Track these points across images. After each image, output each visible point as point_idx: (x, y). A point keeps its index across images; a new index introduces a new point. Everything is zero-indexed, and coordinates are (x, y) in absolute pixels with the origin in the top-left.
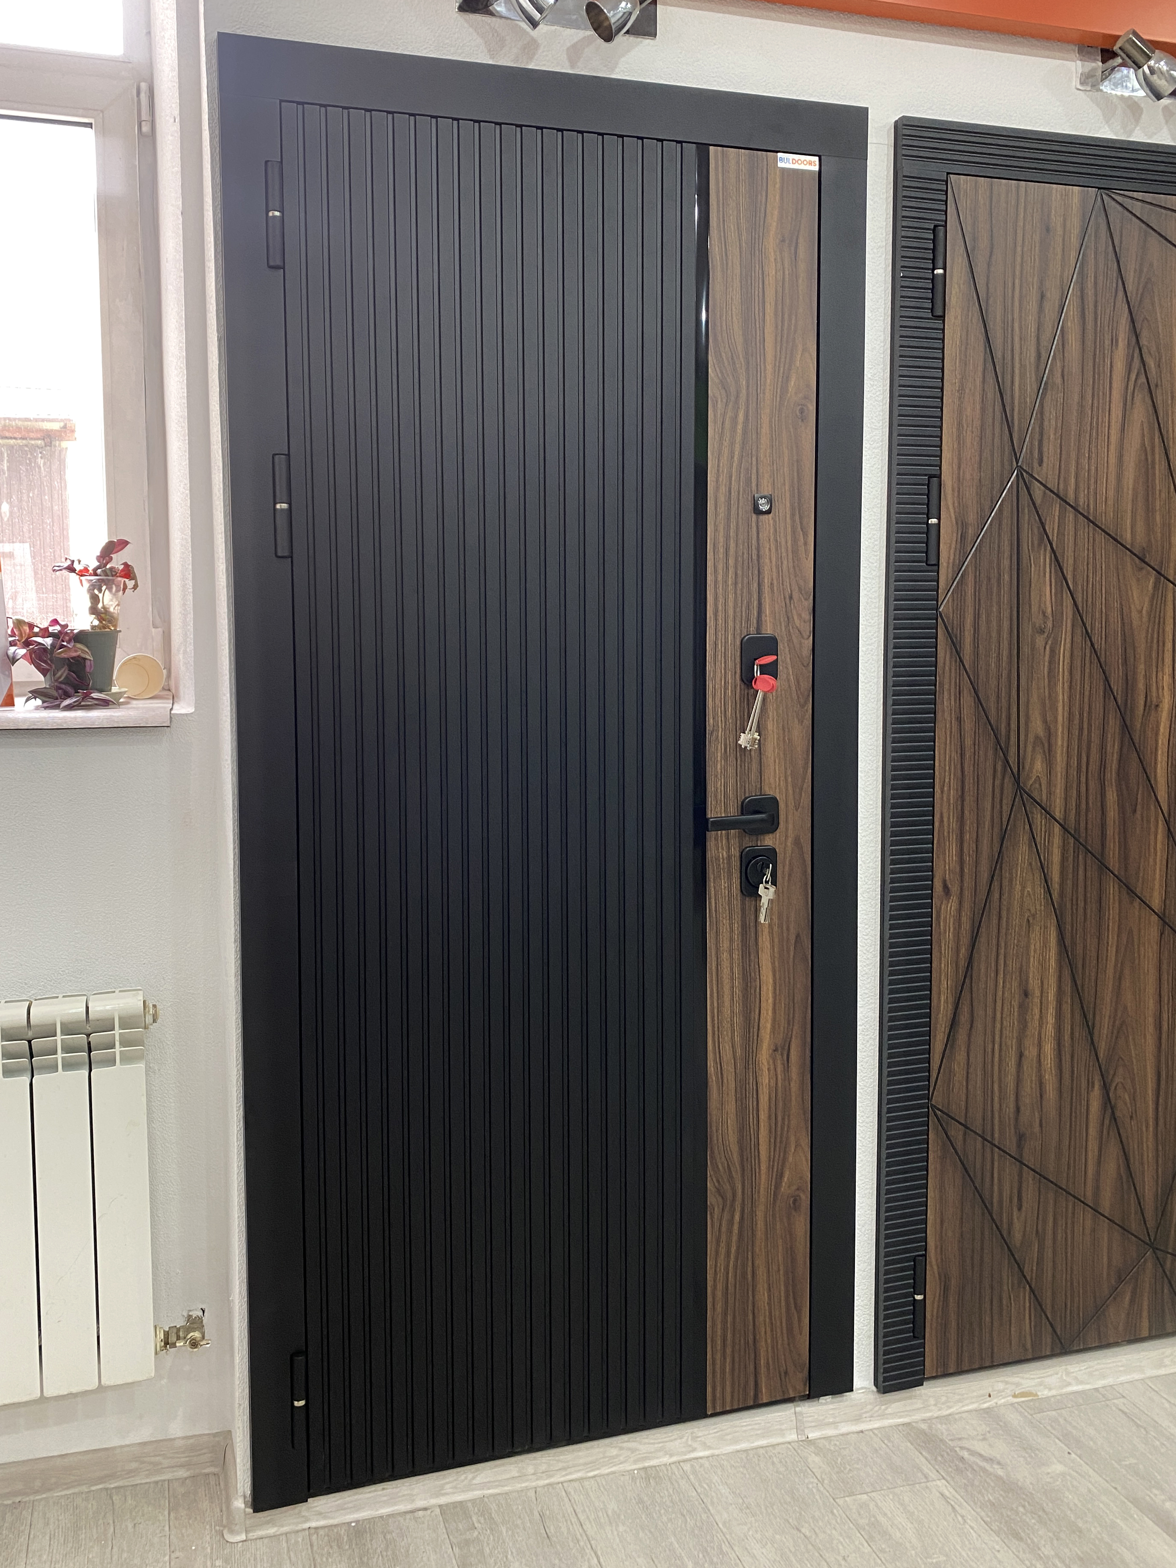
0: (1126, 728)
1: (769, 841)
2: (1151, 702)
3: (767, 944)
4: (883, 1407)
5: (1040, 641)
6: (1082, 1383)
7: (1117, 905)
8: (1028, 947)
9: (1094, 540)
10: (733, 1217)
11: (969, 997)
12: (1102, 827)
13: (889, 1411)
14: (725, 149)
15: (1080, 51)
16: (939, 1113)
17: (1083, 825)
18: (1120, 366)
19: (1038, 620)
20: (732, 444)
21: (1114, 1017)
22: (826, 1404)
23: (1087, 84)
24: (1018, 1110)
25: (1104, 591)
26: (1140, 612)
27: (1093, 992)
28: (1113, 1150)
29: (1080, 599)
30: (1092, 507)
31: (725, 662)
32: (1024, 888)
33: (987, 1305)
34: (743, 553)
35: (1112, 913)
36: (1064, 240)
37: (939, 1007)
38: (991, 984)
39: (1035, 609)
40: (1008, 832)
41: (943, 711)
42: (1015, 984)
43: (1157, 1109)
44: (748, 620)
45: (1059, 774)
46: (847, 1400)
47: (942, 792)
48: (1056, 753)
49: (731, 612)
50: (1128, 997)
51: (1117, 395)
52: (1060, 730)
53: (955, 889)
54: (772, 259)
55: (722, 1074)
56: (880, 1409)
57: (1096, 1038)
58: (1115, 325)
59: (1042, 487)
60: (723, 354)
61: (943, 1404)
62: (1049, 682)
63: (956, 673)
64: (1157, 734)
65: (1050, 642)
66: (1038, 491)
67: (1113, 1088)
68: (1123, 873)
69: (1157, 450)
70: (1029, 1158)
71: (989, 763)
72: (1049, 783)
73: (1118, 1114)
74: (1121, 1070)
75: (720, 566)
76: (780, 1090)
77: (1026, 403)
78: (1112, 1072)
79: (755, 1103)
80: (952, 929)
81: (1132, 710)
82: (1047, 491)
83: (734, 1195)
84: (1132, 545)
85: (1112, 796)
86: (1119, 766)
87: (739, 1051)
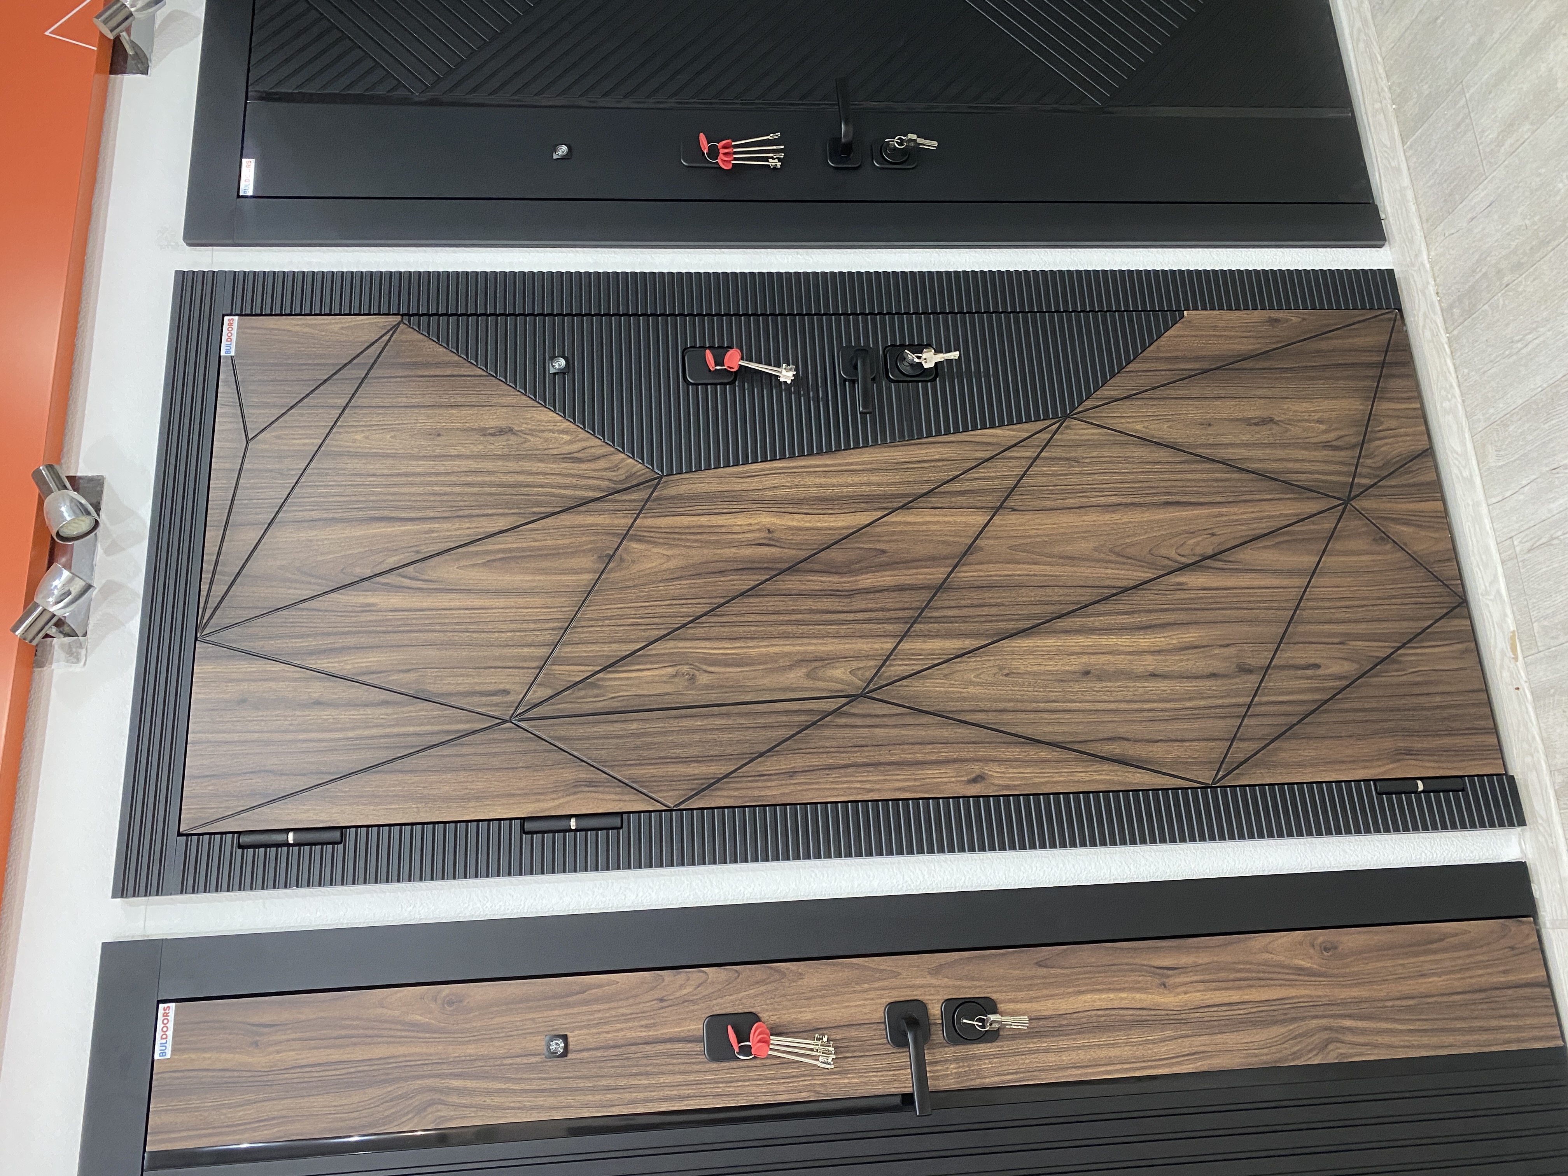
0: (793, 568)
1: (935, 1010)
2: (765, 538)
3: (1049, 1003)
4: (1540, 821)
5: (703, 679)
6: (1495, 576)
7: (984, 567)
8: (1035, 674)
9: (591, 620)
10: (1349, 1029)
11: (1094, 745)
12: (902, 590)
13: (1543, 813)
14: (149, 1131)
15: (41, 665)
16: (1221, 774)
17: (900, 614)
18: (396, 600)
19: (681, 684)
20: (489, 1092)
21: (1106, 562)
22: (1541, 892)
23: (79, 654)
24: (1213, 675)
25: (647, 604)
26: (669, 558)
27: (1080, 591)
28: (1247, 555)
29: (657, 632)
30: (555, 625)
31: (737, 1081)
32: (972, 683)
33: (1422, 700)
34: (612, 1067)
35: (995, 572)
36: (255, 681)
37: (1109, 781)
38: (1079, 717)
39: (669, 688)
40: (912, 705)
41: (783, 794)
42: (1077, 687)
43: (1202, 504)
44: (688, 1055)
45: (847, 646)
46: (1535, 865)
47: (871, 790)
48: (823, 652)
49: (679, 1078)
50: (1085, 546)
51: (428, 602)
52: (798, 648)
53: (977, 768)
54: (278, 1057)
55: (1194, 1054)
56: (1541, 824)
57: (1132, 583)
58: (350, 609)
59: (534, 688)
60: (386, 1114)
61: (1530, 746)
62: (747, 665)
63: (740, 782)
64: (800, 529)
65: (704, 667)
66: (539, 693)
67: (1183, 560)
68: (949, 561)
69: (490, 547)
70: (1262, 659)
71: (839, 733)
72: (857, 658)
73: (1210, 551)
74: (1163, 552)
75: (628, 1096)
76: (1207, 977)
77: (440, 716)
78: (1167, 562)
79: (1224, 1008)
80: (1022, 770)
81: (774, 561)
82: (537, 682)
83: (1326, 1029)
84: (595, 572)
85: (868, 580)
86: (836, 573)
87: (1168, 1033)
